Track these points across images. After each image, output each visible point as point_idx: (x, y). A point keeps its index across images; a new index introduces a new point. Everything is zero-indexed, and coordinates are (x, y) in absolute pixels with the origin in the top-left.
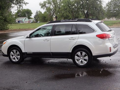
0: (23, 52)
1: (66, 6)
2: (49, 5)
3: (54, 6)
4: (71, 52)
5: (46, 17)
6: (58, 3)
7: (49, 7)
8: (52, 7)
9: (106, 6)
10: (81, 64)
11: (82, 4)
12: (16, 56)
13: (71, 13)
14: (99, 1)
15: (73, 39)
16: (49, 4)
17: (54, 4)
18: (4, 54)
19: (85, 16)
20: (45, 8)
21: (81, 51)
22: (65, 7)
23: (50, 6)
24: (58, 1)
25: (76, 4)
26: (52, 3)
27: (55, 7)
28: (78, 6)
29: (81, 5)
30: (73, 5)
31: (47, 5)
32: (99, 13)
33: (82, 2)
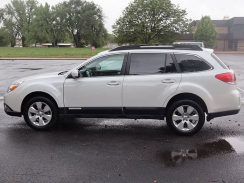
1: (41, 20)
2: (10, 17)
3: (18, 18)
4: (165, 106)
5: (4, 38)
6: (27, 15)
7: (10, 20)
8: (16, 21)
9: (116, 25)
10: (183, 129)
11: (70, 18)
12: (43, 114)
13: (50, 33)
14: (98, 16)
16: (9, 14)
17: (20, 14)
18: (12, 110)
19: (75, 39)
20: (2, 22)
21: (186, 105)
22: (40, 22)
23: (12, 17)
24: (26, 11)
25: (58, 18)
26: (16, 14)
27: (21, 20)
28: (62, 21)
29: (67, 20)
30: (54, 19)
31: (6, 16)
32: (97, 35)
33: (70, 14)
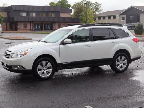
0: (57, 63)
12: (46, 69)
15: (115, 43)
18: (26, 69)
21: (121, 56)
